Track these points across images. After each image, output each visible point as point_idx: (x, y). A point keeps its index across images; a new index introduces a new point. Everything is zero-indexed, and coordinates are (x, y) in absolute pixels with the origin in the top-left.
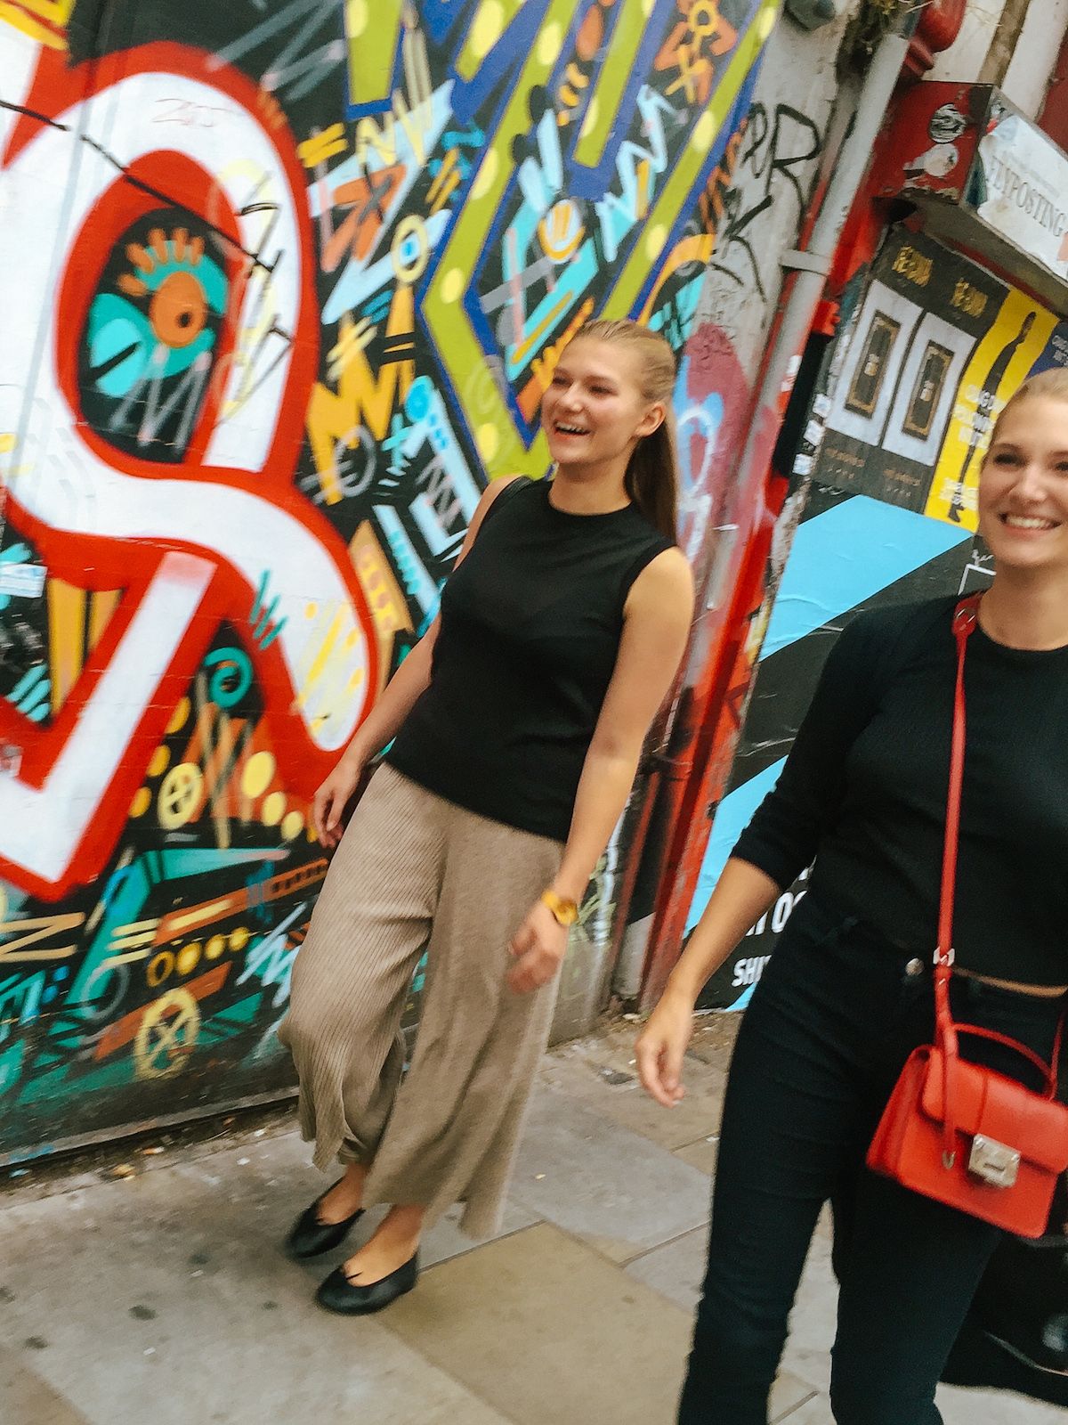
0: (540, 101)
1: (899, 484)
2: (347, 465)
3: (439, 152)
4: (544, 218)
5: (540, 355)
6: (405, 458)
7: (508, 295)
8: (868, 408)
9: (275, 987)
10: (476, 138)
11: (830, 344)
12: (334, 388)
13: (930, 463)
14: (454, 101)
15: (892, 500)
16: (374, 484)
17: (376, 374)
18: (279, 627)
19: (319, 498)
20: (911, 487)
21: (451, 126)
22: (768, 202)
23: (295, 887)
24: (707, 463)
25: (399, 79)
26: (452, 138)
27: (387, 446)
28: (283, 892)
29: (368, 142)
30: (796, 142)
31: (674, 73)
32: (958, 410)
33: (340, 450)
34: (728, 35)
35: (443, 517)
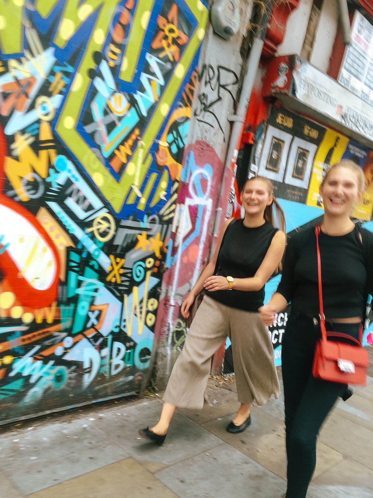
0: (98, 57)
1: (294, 195)
2: (29, 187)
3: (52, 73)
4: (109, 99)
5: (118, 149)
6: (59, 185)
7: (98, 126)
8: (276, 170)
9: (29, 376)
10: (70, 69)
11: (254, 147)
12: (17, 159)
13: (306, 187)
14: (56, 55)
15: (293, 200)
16: (45, 194)
17: (37, 154)
18: (6, 246)
19: (17, 199)
20: (300, 196)
21: (57, 64)
22: (220, 99)
23: (34, 339)
24: (209, 188)
25: (26, 46)
26: (57, 69)
27: (48, 180)
28: (28, 342)
29: (15, 68)
30: (227, 78)
31: (162, 49)
32: (315, 170)
33: (25, 181)
34: (184, 38)
35: (82, 206)
